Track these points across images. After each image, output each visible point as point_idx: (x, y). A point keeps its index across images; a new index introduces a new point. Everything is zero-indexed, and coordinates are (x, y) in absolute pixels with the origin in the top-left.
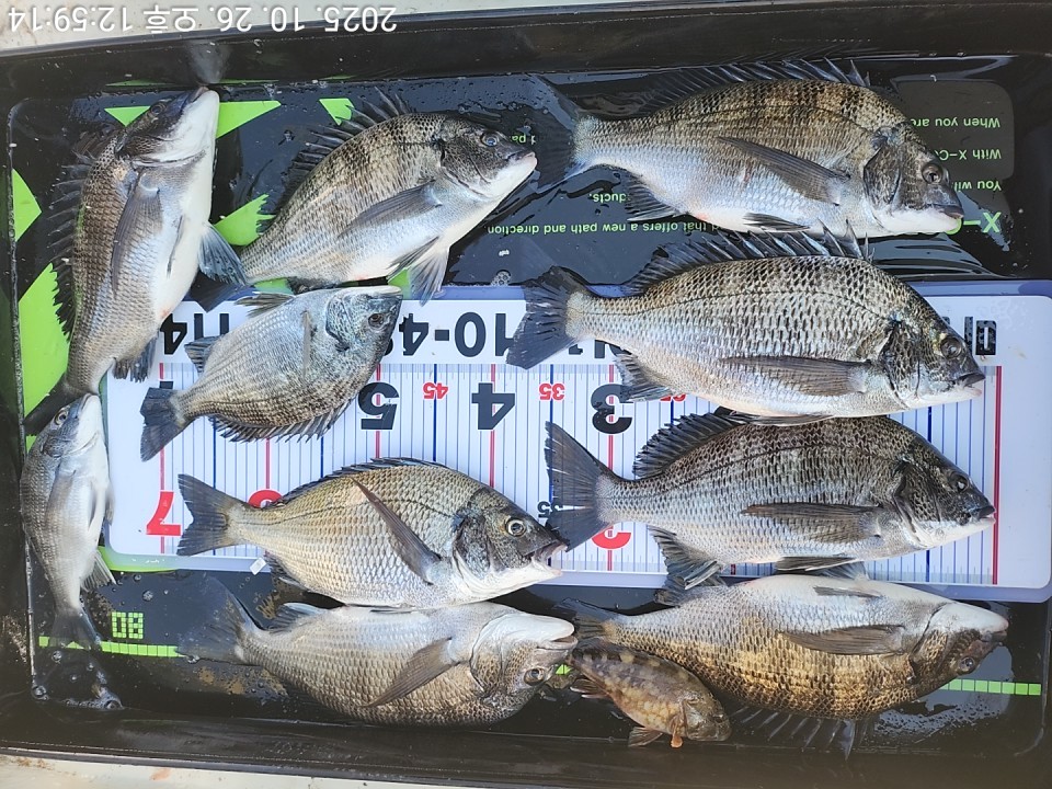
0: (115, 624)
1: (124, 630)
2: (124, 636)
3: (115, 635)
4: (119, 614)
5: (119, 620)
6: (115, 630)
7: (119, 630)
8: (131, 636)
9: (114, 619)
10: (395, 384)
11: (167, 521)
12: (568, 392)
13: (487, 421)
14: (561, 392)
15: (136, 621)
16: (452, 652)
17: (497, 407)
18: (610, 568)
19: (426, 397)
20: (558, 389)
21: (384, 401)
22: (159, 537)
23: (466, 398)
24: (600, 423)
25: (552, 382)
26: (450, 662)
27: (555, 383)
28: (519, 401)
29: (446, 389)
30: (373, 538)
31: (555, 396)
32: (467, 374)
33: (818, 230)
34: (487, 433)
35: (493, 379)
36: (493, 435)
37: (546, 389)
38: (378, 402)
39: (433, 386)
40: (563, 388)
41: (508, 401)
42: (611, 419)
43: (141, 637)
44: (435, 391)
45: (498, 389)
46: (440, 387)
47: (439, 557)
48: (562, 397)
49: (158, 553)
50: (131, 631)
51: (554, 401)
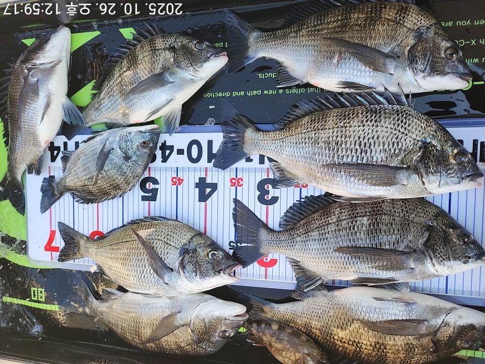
0: (32, 294)
1: (36, 296)
2: (37, 299)
3: (33, 298)
4: (34, 289)
5: (34, 291)
6: (33, 296)
7: (34, 296)
8: (39, 300)
9: (32, 291)
10: (157, 178)
11: (53, 245)
12: (245, 183)
13: (203, 198)
14: (241, 183)
15: (41, 292)
16: (179, 320)
17: (208, 190)
18: (266, 278)
19: (173, 184)
20: (240, 181)
21: (152, 186)
22: (50, 252)
23: (193, 185)
24: (261, 199)
25: (236, 177)
26: (178, 325)
27: (238, 178)
28: (220, 187)
29: (182, 180)
30: (140, 259)
31: (238, 184)
32: (193, 173)
33: (381, 89)
34: (203, 204)
35: (206, 175)
36: (206, 205)
37: (233, 181)
38: (149, 187)
39: (176, 179)
40: (242, 180)
41: (214, 187)
42: (268, 197)
43: (44, 300)
44: (177, 181)
45: (209, 181)
46: (179, 179)
47: (172, 270)
48: (242, 185)
49: (50, 260)
50: (39, 297)
51: (238, 187)
